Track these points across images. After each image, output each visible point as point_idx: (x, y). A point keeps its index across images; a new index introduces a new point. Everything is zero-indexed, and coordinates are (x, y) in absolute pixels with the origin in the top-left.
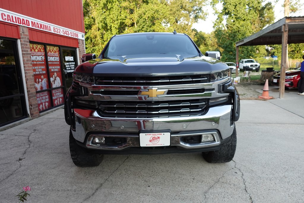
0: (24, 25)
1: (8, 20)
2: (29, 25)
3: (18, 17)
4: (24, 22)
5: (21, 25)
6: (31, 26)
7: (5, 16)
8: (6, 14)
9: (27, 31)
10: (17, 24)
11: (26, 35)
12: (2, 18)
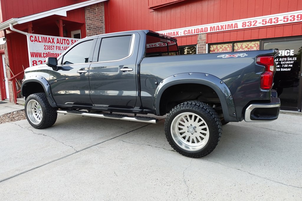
0: (202, 33)
1: (188, 34)
2: (207, 31)
3: (197, 28)
4: (202, 31)
5: (200, 33)
6: (209, 31)
7: (186, 31)
8: (187, 30)
9: (205, 36)
10: (196, 34)
11: (204, 40)
12: (184, 34)
